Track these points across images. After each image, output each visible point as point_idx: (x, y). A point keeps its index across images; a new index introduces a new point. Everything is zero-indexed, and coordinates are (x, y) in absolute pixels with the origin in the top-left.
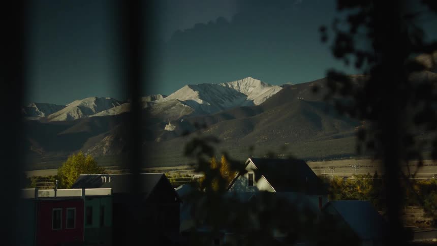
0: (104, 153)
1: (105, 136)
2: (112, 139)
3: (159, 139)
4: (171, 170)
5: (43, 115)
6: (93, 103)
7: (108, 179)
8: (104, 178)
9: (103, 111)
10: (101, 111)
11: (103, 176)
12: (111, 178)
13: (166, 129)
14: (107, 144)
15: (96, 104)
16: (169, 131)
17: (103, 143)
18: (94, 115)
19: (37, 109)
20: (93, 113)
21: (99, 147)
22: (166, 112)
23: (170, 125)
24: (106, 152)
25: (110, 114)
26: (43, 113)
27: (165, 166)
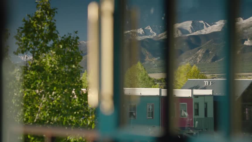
0: (198, 62)
1: (199, 49)
2: (204, 52)
3: (239, 52)
4: (250, 75)
5: (155, 34)
6: (190, 25)
7: (209, 83)
8: (206, 83)
9: (197, 31)
10: (196, 31)
11: (206, 81)
12: (212, 83)
13: (245, 44)
14: (200, 55)
15: (192, 26)
16: (248, 46)
17: (197, 55)
18: (191, 34)
19: (151, 30)
20: (190, 33)
21: (194, 58)
22: (246, 31)
23: (249, 41)
24: (200, 61)
25: (203, 33)
26: (155, 33)
27: (244, 72)
